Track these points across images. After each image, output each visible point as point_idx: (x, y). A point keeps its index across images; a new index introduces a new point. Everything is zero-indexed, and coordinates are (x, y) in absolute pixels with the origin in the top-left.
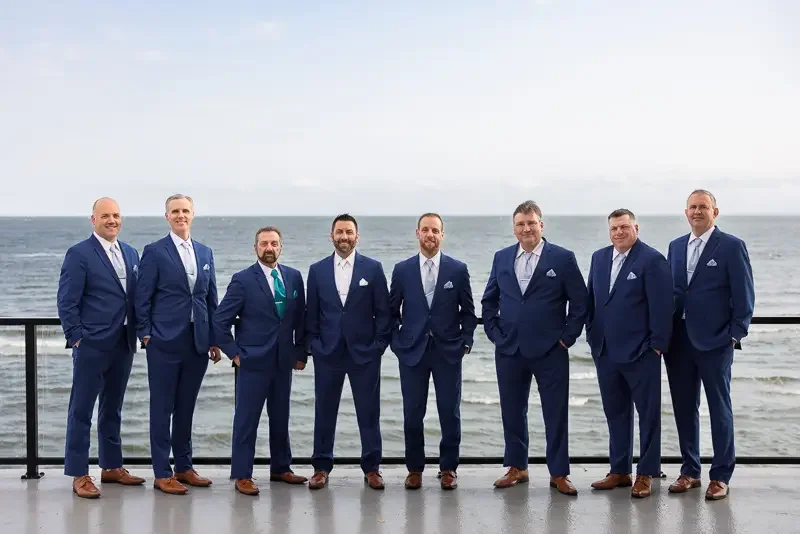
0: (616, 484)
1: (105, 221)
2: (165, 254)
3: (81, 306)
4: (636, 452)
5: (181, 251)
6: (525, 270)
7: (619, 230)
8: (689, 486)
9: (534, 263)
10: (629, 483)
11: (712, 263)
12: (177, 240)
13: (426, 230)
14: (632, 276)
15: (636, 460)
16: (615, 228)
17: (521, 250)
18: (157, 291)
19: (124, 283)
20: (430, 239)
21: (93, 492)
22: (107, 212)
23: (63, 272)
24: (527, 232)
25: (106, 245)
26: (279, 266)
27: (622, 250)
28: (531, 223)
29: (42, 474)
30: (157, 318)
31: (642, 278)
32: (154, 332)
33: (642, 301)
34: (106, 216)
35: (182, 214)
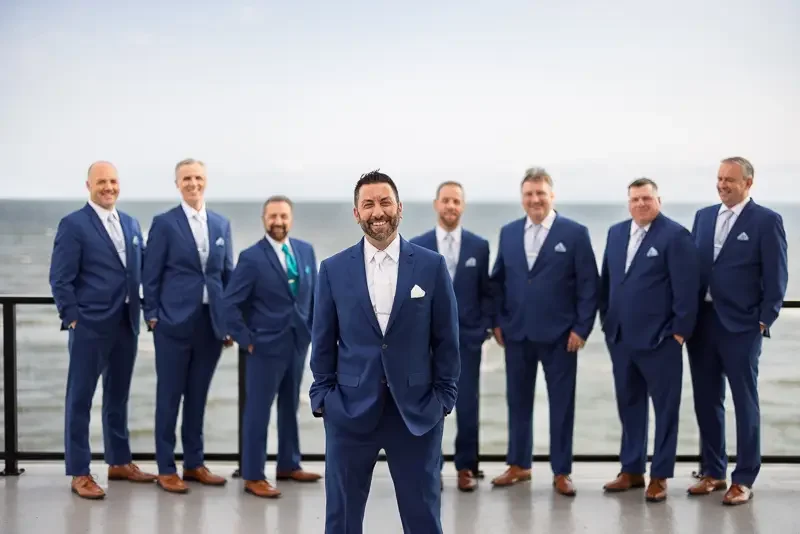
0: (628, 485)
1: (101, 187)
2: (175, 226)
3: (77, 284)
4: (650, 451)
5: (192, 223)
6: (533, 244)
7: (641, 202)
8: (711, 489)
9: (543, 236)
10: (642, 484)
11: (743, 236)
12: (189, 211)
13: (446, 200)
14: (653, 252)
15: (650, 459)
16: (636, 199)
17: (529, 222)
18: (165, 268)
19: (123, 257)
20: (451, 211)
21: (96, 492)
22: (103, 178)
23: (56, 244)
24: (536, 204)
25: (103, 214)
26: (290, 240)
27: (642, 224)
28: (540, 193)
29: (23, 470)
30: (165, 299)
31: (664, 254)
32: (161, 314)
33: (663, 280)
34: (103, 182)
35: (195, 182)
